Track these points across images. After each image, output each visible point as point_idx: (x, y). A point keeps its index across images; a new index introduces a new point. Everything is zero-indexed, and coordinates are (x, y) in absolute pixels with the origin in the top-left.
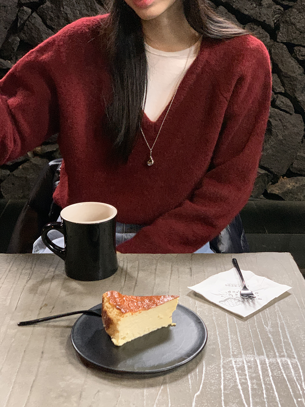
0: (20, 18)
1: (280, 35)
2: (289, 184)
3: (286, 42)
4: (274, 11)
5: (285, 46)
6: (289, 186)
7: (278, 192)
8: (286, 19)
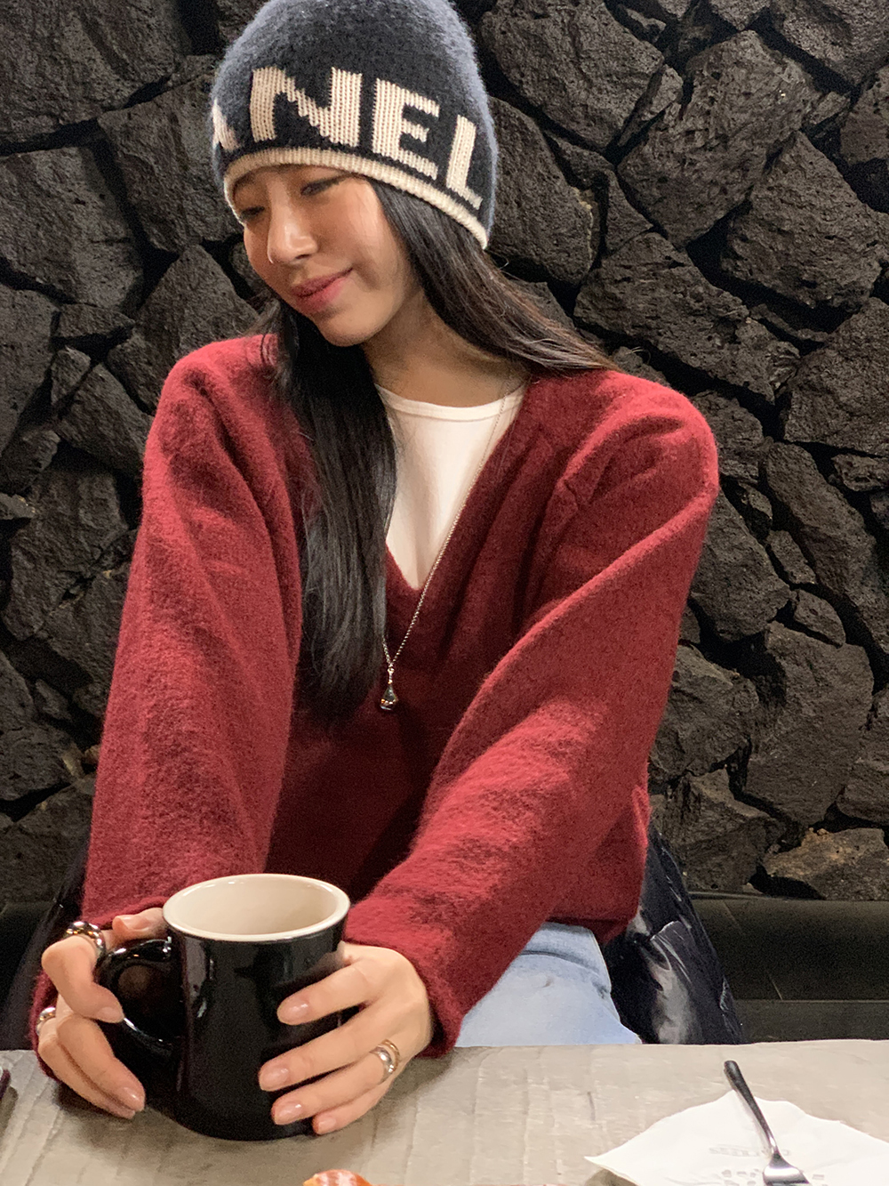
0: (58, 379)
1: (794, 421)
2: (836, 850)
3: (809, 441)
4: (774, 359)
5: (807, 454)
6: (835, 857)
7: (802, 873)
8: (809, 378)
